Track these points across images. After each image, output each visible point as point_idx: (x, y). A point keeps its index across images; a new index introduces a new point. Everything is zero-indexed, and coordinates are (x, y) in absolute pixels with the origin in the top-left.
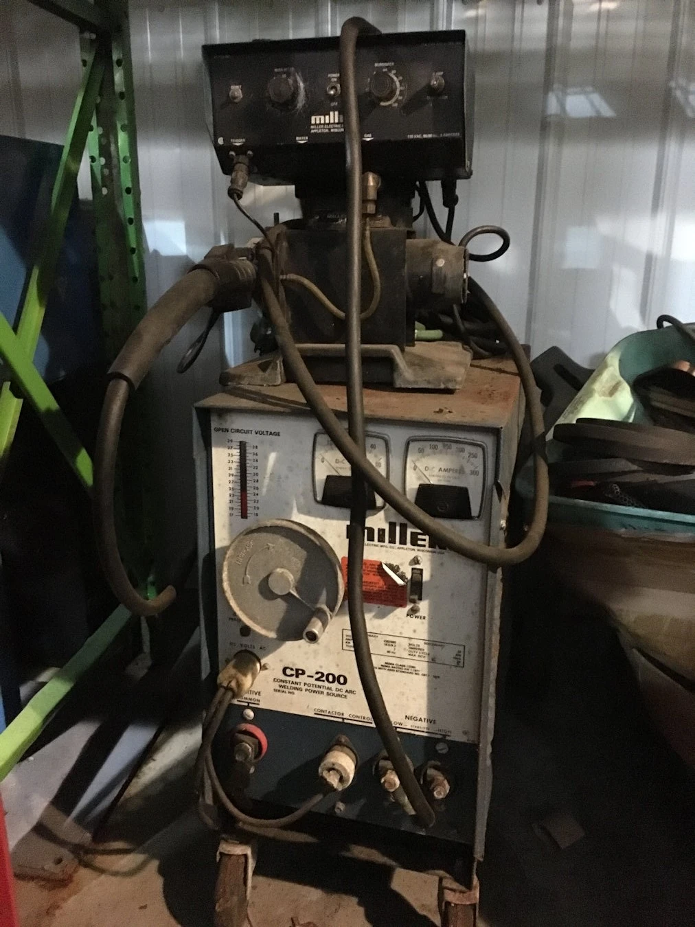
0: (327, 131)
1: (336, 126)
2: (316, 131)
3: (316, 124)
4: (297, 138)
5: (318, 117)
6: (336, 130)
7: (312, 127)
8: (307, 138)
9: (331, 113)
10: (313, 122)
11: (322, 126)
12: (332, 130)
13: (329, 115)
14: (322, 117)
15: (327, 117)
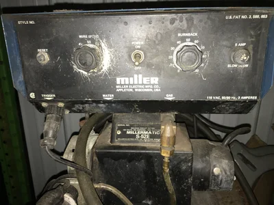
0: (131, 90)
1: (140, 86)
2: (121, 90)
3: (121, 85)
4: (104, 96)
5: (123, 79)
6: (140, 90)
7: (117, 87)
8: (113, 95)
9: (136, 76)
10: (118, 82)
11: (127, 86)
12: (136, 90)
13: (133, 77)
14: (127, 79)
15: (131, 79)
